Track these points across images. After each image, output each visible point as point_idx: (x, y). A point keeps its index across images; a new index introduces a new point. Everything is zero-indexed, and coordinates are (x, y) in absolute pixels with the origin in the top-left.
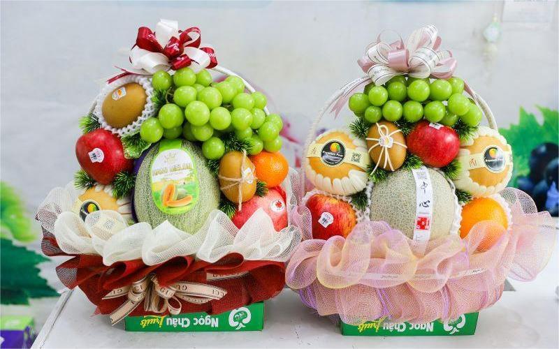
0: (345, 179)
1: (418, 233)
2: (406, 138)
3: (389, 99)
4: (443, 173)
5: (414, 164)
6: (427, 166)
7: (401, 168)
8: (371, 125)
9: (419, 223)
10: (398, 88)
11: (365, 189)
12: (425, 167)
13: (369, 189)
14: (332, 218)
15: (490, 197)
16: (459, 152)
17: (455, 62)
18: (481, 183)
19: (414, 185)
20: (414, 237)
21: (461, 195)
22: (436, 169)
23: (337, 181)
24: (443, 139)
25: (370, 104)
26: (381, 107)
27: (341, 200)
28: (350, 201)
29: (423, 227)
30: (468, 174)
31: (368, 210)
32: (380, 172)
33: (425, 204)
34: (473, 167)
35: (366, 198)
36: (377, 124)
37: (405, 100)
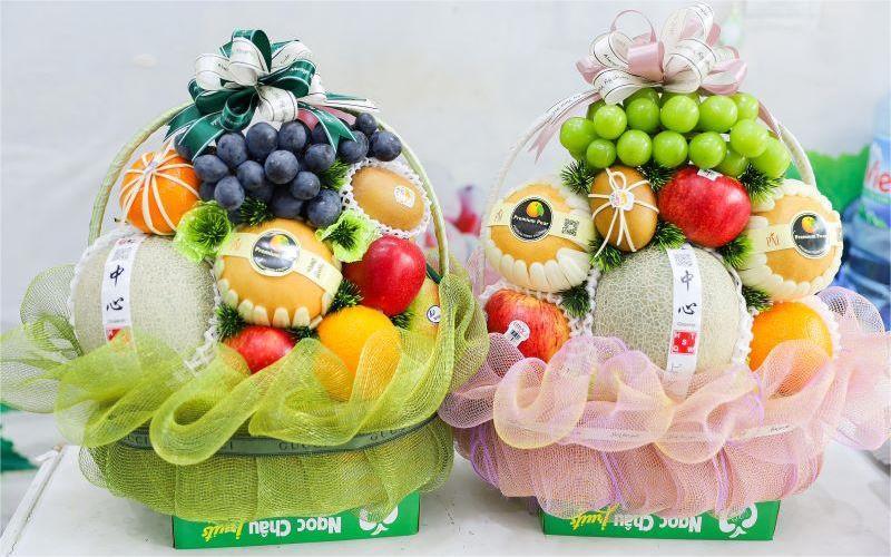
0: (551, 263)
1: (676, 359)
2: (657, 195)
3: (629, 127)
4: (720, 257)
5: (670, 240)
6: (694, 244)
7: (647, 247)
8: (596, 172)
9: (678, 342)
10: (645, 109)
11: (585, 283)
12: (688, 246)
13: (592, 281)
14: (528, 331)
15: (803, 301)
16: (748, 222)
17: (745, 65)
18: (787, 275)
19: (670, 276)
20: (669, 367)
21: (752, 296)
22: (709, 250)
23: (536, 266)
24: (721, 198)
25: (597, 137)
26: (615, 141)
27: (545, 301)
28: (559, 301)
29: (683, 350)
30: (764, 259)
31: (589, 319)
32: (611, 252)
33: (689, 310)
34: (773, 248)
35: (587, 297)
36: (608, 170)
37: (657, 130)
